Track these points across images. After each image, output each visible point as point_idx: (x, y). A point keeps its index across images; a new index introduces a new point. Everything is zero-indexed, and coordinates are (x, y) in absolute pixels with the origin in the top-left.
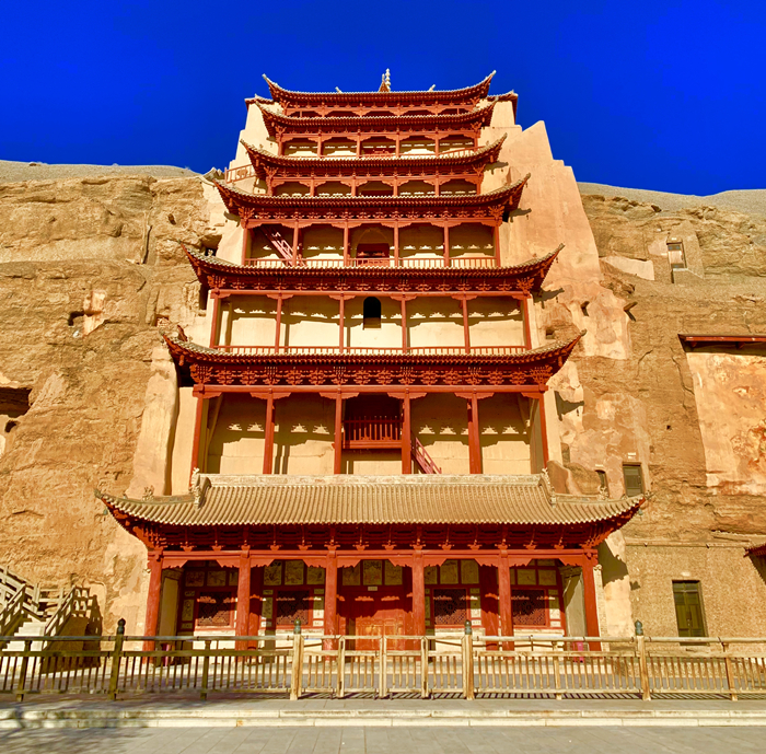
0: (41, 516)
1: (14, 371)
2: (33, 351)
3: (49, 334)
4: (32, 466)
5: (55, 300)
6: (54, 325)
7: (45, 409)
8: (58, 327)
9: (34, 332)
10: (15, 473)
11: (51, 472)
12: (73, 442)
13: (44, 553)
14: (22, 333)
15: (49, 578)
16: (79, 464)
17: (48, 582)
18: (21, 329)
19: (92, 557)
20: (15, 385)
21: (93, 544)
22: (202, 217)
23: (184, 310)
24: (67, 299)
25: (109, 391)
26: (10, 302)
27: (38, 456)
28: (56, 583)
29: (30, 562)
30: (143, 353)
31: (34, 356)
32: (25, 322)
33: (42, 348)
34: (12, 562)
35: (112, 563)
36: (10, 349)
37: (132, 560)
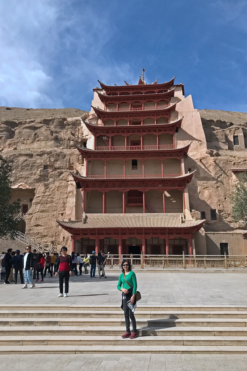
0: (42, 226)
1: (30, 183)
2: (34, 178)
3: (38, 172)
4: (38, 212)
5: (39, 162)
6: (40, 169)
7: (40, 196)
8: (41, 170)
9: (34, 172)
10: (33, 214)
11: (43, 214)
12: (48, 205)
13: (44, 236)
14: (30, 172)
15: (46, 242)
16: (51, 212)
17: (46, 244)
18: (30, 171)
19: (57, 237)
20: (31, 188)
21: (57, 233)
22: (81, 133)
23: (77, 164)
24: (42, 161)
25: (57, 190)
26: (26, 162)
27: (39, 209)
28: (48, 244)
29: (40, 238)
30: (66, 178)
31: (35, 179)
32: (31, 169)
33: (37, 177)
34: (36, 238)
35: (62, 239)
36: (28, 177)
37: (68, 238)
